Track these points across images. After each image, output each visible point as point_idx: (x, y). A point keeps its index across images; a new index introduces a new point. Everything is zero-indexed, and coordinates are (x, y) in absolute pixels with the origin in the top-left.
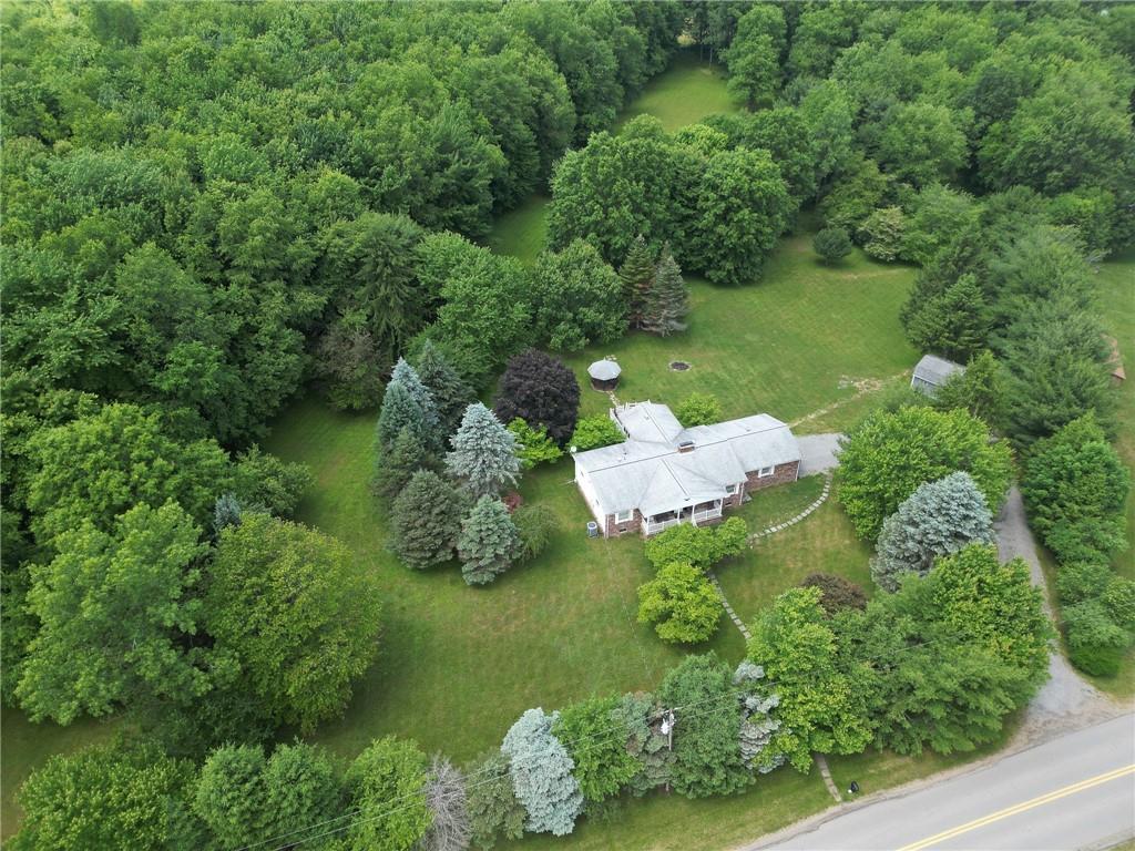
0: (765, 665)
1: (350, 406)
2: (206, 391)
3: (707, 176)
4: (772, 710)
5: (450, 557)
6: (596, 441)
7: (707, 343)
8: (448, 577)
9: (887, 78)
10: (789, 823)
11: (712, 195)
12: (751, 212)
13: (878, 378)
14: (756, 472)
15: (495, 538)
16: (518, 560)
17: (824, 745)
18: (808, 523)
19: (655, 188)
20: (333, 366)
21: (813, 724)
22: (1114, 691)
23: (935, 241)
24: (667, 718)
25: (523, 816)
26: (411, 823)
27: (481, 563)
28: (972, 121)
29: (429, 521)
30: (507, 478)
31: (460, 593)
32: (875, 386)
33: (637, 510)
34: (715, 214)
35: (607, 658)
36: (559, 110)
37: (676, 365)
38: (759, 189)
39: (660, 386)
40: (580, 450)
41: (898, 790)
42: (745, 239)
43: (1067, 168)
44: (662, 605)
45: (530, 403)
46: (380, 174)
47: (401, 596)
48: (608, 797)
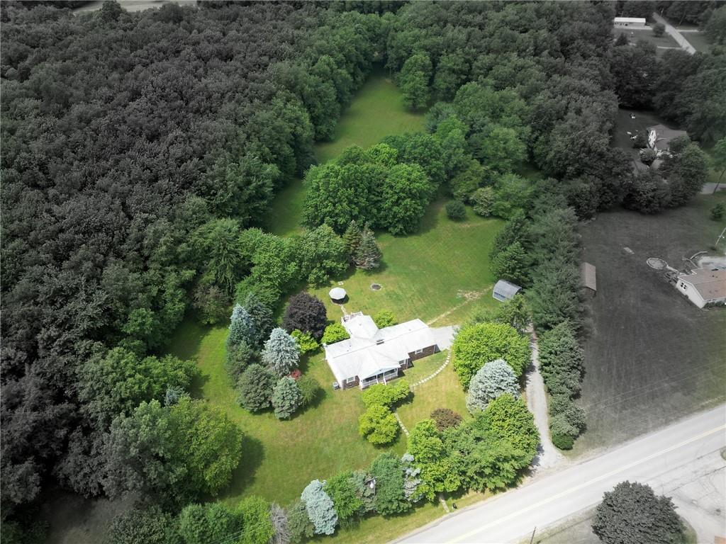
0: (415, 454)
1: (209, 322)
2: (146, 332)
3: (387, 180)
4: (418, 475)
5: (268, 406)
6: (335, 339)
7: (390, 272)
8: (267, 414)
9: (484, 107)
10: (426, 523)
11: (390, 191)
12: (411, 200)
13: (477, 291)
14: (414, 352)
15: (290, 397)
16: (301, 405)
17: (440, 488)
18: (439, 377)
19: (360, 190)
20: (200, 304)
21: (434, 479)
22: (570, 455)
23: (509, 206)
24: (372, 481)
25: (313, 527)
26: (266, 533)
27: (284, 408)
28: (530, 134)
29: (258, 389)
30: (293, 363)
31: (274, 422)
32: (475, 296)
33: (357, 376)
34: (392, 202)
35: (345, 451)
36: (305, 135)
37: (374, 287)
38: (414, 188)
39: (366, 299)
40: (329, 343)
41: (473, 506)
42: (408, 213)
43: (577, 165)
44: (370, 426)
45: (302, 322)
46: (216, 194)
47: (245, 425)
48: (348, 516)
